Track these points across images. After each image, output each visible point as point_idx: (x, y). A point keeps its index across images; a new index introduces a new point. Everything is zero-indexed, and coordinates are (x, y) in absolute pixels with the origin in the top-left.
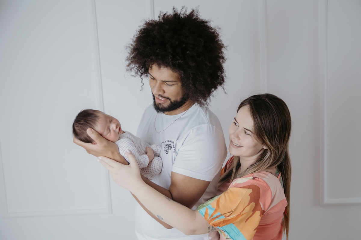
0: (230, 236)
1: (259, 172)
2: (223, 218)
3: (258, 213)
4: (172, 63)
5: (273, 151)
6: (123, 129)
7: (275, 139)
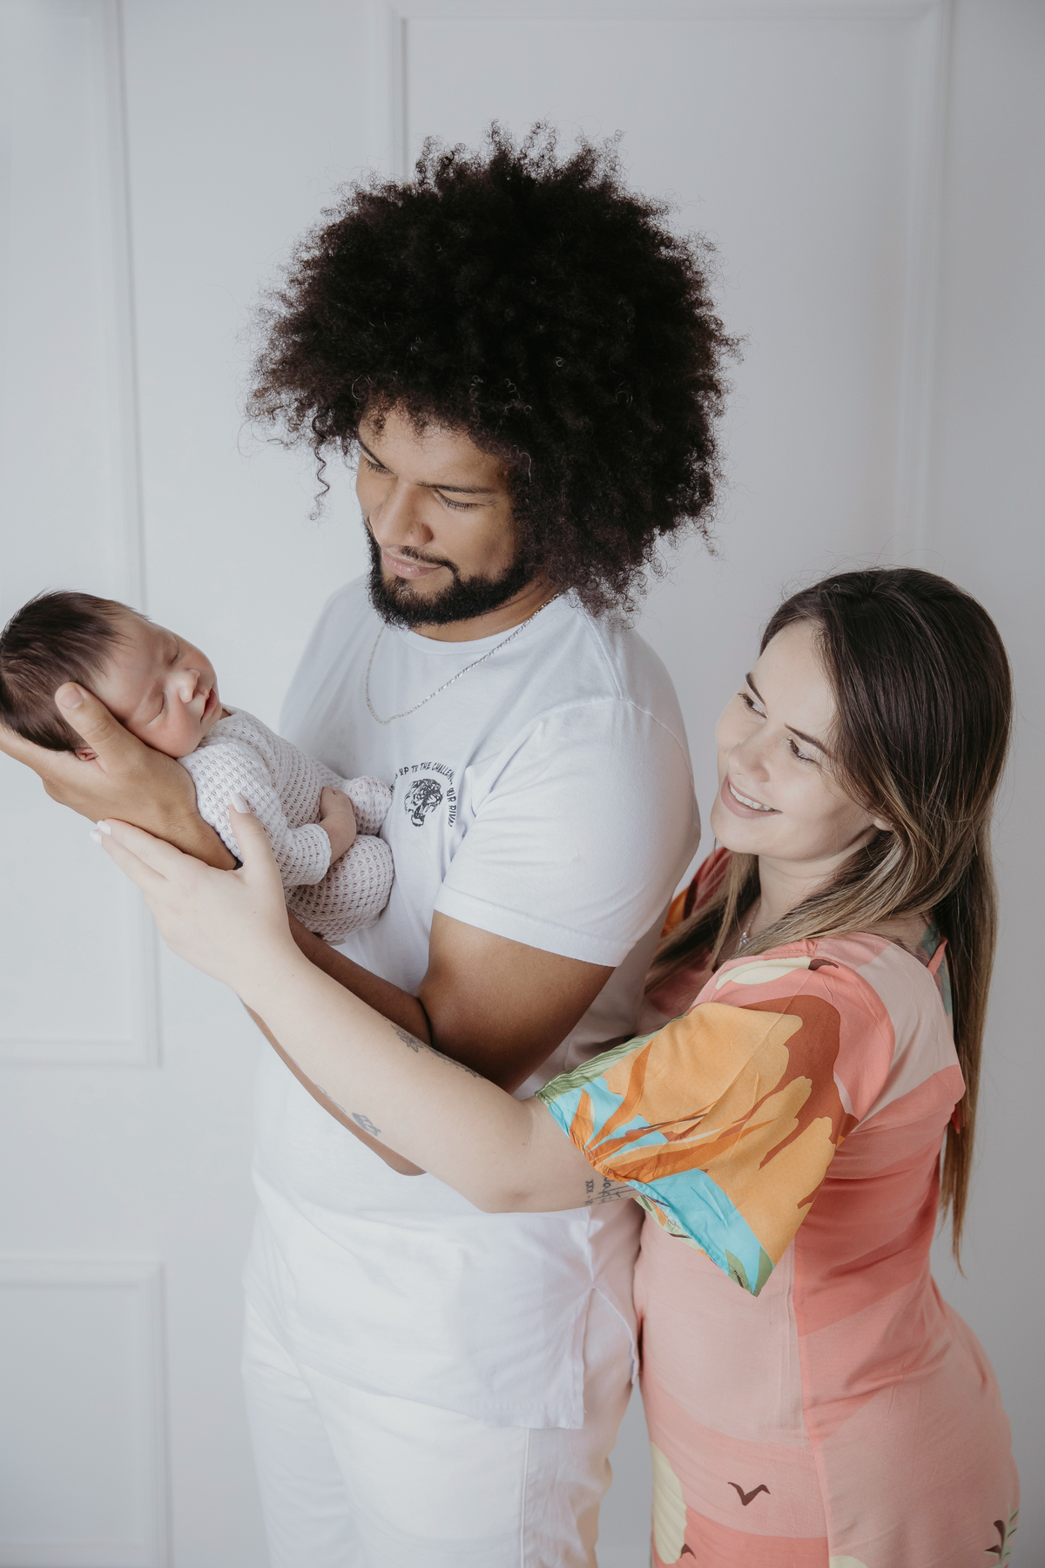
0: (684, 1224)
1: (845, 936)
2: (656, 1142)
3: (823, 1127)
4: (481, 408)
5: (919, 842)
6: (225, 698)
7: (930, 792)
